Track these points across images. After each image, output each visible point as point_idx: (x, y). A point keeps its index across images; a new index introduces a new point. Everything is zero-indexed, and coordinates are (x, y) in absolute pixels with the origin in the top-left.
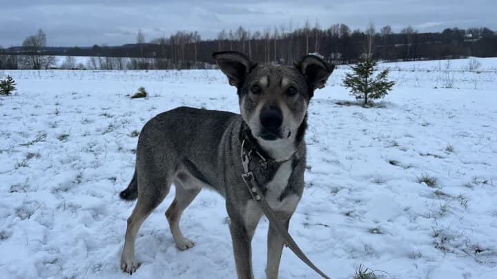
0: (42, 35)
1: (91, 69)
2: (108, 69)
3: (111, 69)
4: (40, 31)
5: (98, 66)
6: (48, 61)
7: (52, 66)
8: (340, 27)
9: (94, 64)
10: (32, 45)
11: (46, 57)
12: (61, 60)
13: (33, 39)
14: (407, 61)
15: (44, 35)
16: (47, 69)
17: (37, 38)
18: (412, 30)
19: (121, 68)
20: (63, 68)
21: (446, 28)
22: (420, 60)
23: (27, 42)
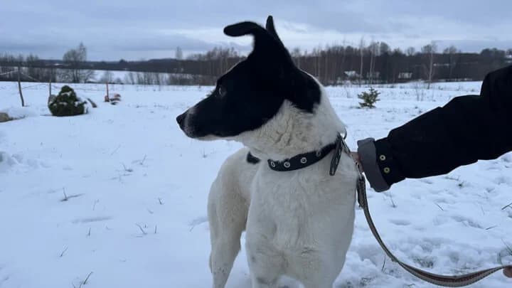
0: (83, 48)
1: (128, 83)
2: (145, 84)
3: (149, 84)
4: (81, 45)
5: (135, 81)
6: (87, 75)
7: (91, 80)
8: (379, 45)
9: (132, 79)
10: (72, 59)
11: (85, 71)
12: (100, 74)
13: (74, 53)
14: (450, 81)
15: (84, 49)
16: (85, 82)
17: (78, 52)
18: (455, 50)
19: (158, 83)
20: (101, 82)
21: (485, 48)
22: (463, 81)
23: (68, 55)
